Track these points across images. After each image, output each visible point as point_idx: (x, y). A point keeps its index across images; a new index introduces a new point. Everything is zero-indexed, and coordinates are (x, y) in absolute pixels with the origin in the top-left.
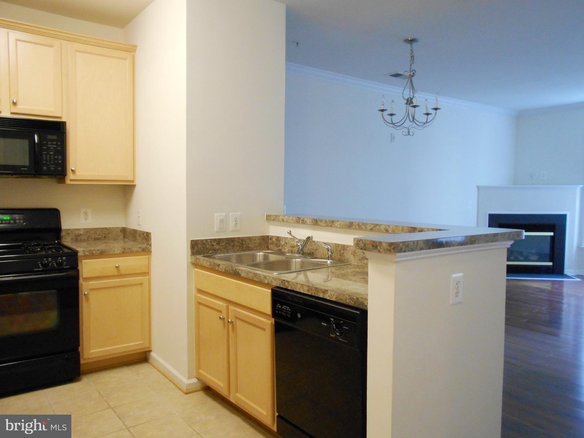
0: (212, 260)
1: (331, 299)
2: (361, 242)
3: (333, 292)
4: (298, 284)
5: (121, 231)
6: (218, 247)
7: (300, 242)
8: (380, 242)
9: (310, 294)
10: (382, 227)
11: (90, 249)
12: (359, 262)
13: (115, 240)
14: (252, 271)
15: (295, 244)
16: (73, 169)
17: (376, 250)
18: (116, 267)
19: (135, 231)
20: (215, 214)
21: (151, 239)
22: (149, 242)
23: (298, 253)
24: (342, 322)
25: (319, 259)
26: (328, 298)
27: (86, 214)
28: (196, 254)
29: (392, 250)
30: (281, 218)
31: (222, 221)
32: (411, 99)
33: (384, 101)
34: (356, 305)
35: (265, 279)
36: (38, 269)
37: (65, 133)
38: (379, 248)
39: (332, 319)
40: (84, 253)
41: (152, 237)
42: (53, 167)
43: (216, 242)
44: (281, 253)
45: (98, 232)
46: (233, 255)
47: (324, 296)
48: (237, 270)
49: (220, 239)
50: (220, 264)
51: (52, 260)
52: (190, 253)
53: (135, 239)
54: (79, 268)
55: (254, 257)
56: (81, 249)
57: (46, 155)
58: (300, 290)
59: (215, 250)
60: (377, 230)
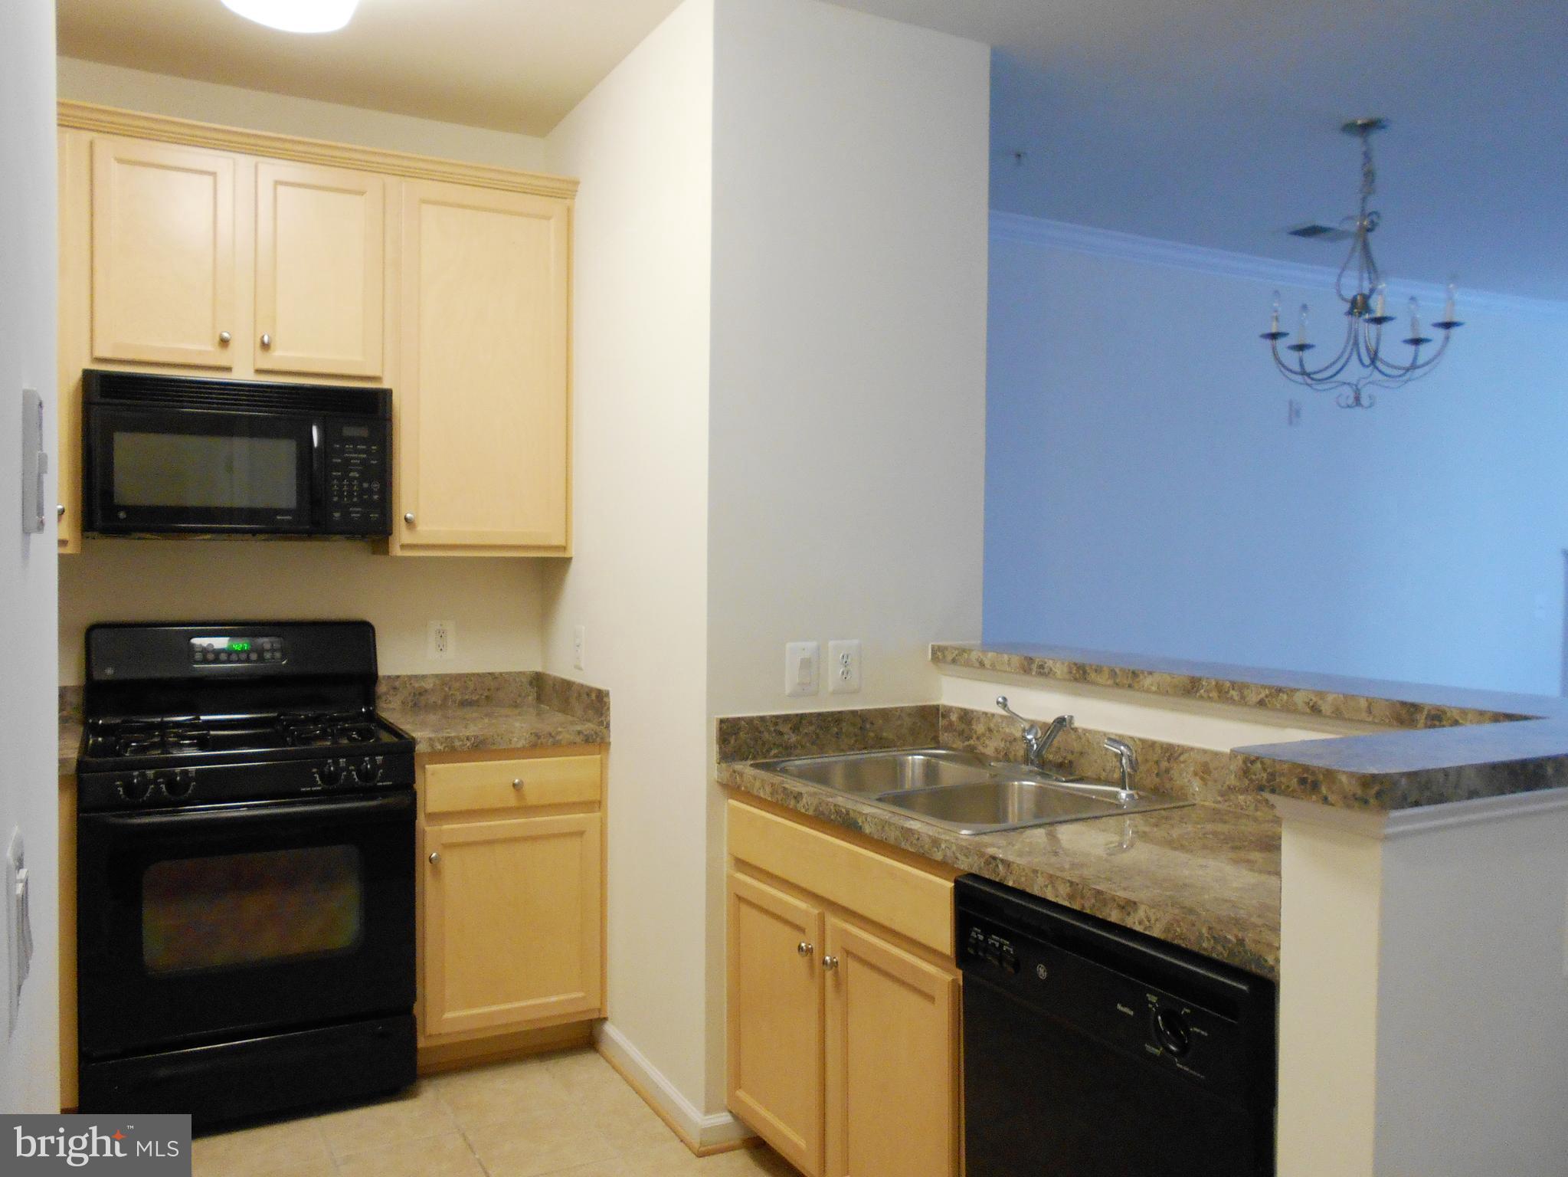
0: (777, 779)
1: (1147, 933)
2: (1258, 765)
3: (1153, 910)
4: (1039, 875)
5: (531, 683)
6: (794, 738)
7: (1034, 731)
8: (1327, 770)
9: (1076, 907)
10: (1300, 698)
11: (448, 735)
12: (1219, 799)
13: (516, 706)
14: (895, 820)
15: (1018, 734)
16: (409, 515)
17: (1314, 797)
18: (514, 785)
19: (567, 685)
20: (789, 645)
21: (608, 709)
22: (603, 718)
23: (1027, 760)
24: (1188, 1011)
25: (1091, 783)
26: (1139, 928)
27: (441, 634)
28: (734, 760)
29: (1372, 801)
30: (974, 655)
31: (806, 664)
32: (1366, 298)
33: (1280, 309)
34: (1236, 962)
35: (936, 850)
36: (311, 787)
37: (390, 420)
38: (1324, 790)
39: (1154, 999)
40: (432, 746)
41: (611, 704)
42: (357, 512)
43: (790, 725)
44: (973, 757)
45: (471, 686)
46: (836, 760)
47: (1123, 920)
48: (852, 814)
49: (802, 716)
50: (801, 794)
51: (348, 763)
52: (715, 756)
53: (565, 707)
54: (418, 786)
55: (896, 770)
56: (422, 733)
57: (340, 479)
58: (1045, 893)
59: (786, 746)
60: (1282, 706)
